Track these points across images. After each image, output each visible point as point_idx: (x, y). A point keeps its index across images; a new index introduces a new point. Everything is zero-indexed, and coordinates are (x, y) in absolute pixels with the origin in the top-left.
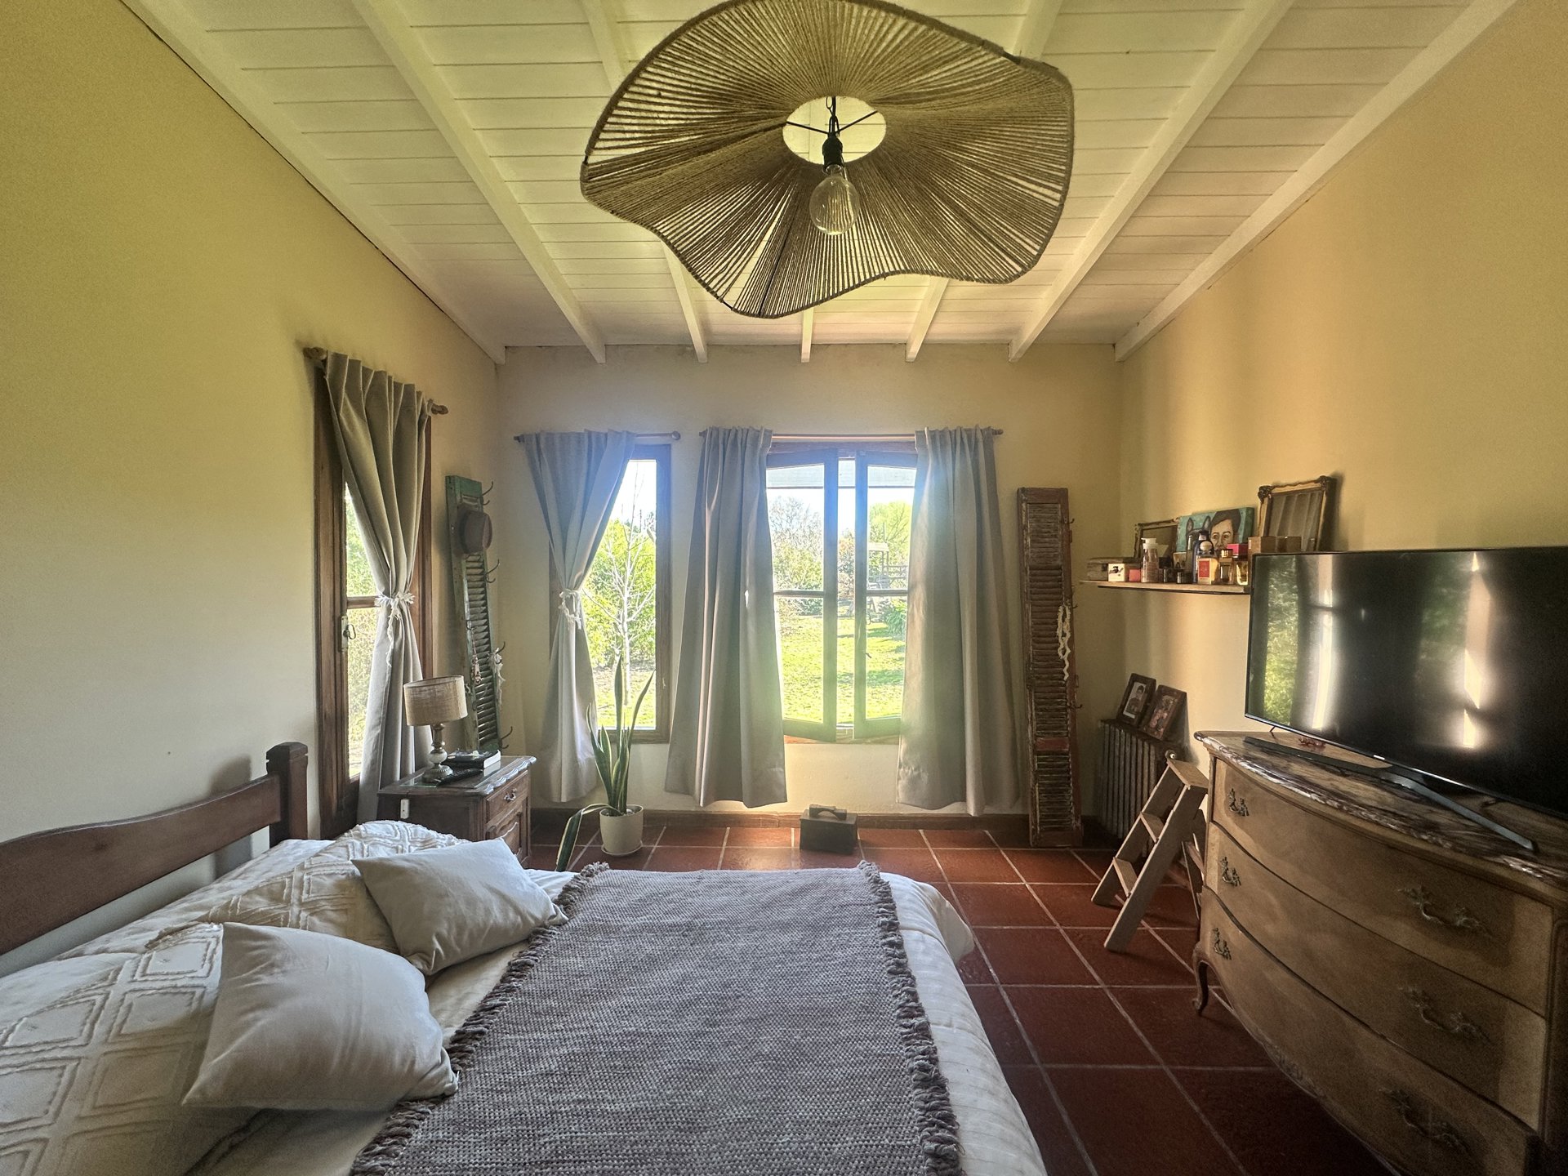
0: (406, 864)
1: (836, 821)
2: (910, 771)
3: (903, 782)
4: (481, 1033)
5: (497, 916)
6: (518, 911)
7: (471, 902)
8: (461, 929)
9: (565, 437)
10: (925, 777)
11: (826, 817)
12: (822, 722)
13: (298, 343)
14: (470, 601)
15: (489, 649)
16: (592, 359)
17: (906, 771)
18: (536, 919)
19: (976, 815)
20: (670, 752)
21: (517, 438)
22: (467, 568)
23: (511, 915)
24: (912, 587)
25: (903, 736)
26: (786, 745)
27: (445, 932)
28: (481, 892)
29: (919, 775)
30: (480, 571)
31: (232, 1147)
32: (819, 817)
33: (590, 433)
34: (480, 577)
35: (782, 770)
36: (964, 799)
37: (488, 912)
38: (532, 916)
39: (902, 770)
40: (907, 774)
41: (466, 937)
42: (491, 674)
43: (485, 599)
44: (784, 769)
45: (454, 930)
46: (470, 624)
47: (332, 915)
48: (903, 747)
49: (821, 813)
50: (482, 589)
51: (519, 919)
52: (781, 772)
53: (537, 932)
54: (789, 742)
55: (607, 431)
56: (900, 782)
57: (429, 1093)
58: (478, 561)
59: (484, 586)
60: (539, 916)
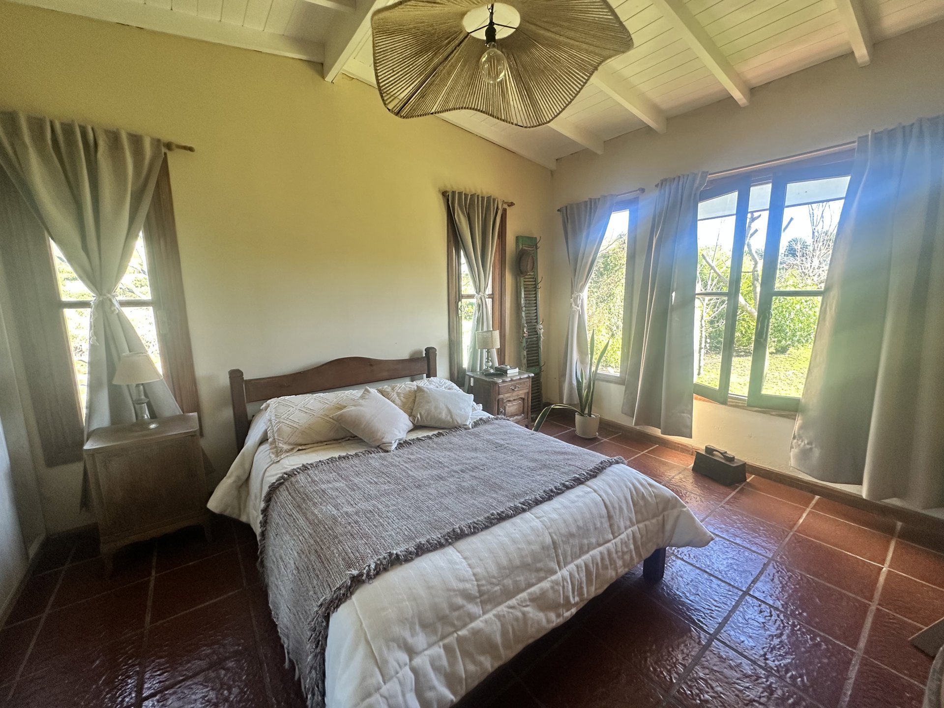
0: (426, 389)
1: (723, 461)
2: (803, 444)
3: (795, 451)
4: (411, 444)
5: (444, 415)
6: (452, 417)
7: (436, 408)
8: (428, 414)
9: (578, 205)
10: (817, 453)
11: (718, 457)
12: (717, 388)
13: (440, 191)
14: (525, 298)
15: (537, 322)
16: (595, 154)
17: (799, 443)
18: (458, 423)
19: (868, 499)
20: (625, 391)
21: (558, 210)
22: (525, 281)
23: (449, 417)
24: (828, 289)
25: (800, 415)
26: (694, 400)
27: (423, 413)
28: (442, 406)
29: (811, 449)
30: (534, 283)
31: (349, 440)
32: (713, 455)
33: (591, 200)
34: (533, 286)
35: (689, 416)
36: (860, 483)
37: (440, 413)
38: (457, 421)
39: (795, 441)
40: (799, 445)
41: (429, 418)
42: (537, 334)
43: (536, 297)
44: (692, 416)
45: (426, 414)
46: (524, 309)
47: (402, 398)
48: (799, 422)
49: (714, 452)
50: (534, 292)
51: (451, 420)
52: (688, 417)
53: (456, 427)
54: (696, 399)
55: (600, 197)
56: (792, 450)
57: (384, 448)
58: (533, 278)
59: (535, 290)
60: (460, 422)
